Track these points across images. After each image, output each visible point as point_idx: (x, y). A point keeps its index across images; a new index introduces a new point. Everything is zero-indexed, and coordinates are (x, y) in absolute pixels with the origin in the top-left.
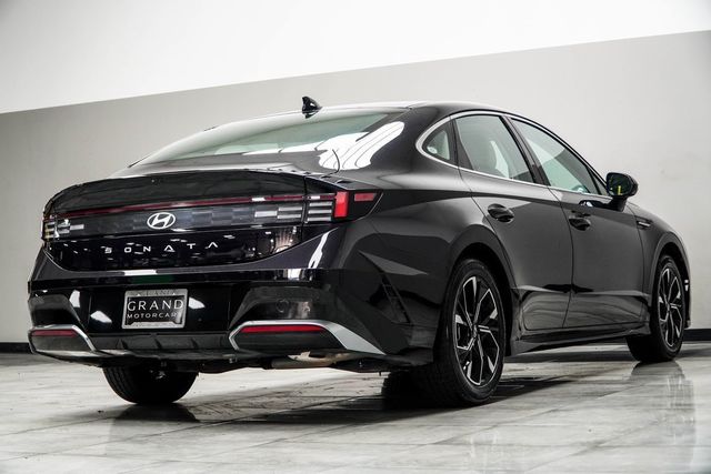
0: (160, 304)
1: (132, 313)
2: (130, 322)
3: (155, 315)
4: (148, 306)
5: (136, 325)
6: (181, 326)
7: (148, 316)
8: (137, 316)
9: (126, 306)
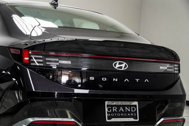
0: (124, 109)
1: (110, 113)
2: (110, 118)
3: (122, 114)
4: (118, 109)
5: (113, 120)
6: (138, 120)
7: (119, 115)
8: (113, 115)
9: (107, 110)
